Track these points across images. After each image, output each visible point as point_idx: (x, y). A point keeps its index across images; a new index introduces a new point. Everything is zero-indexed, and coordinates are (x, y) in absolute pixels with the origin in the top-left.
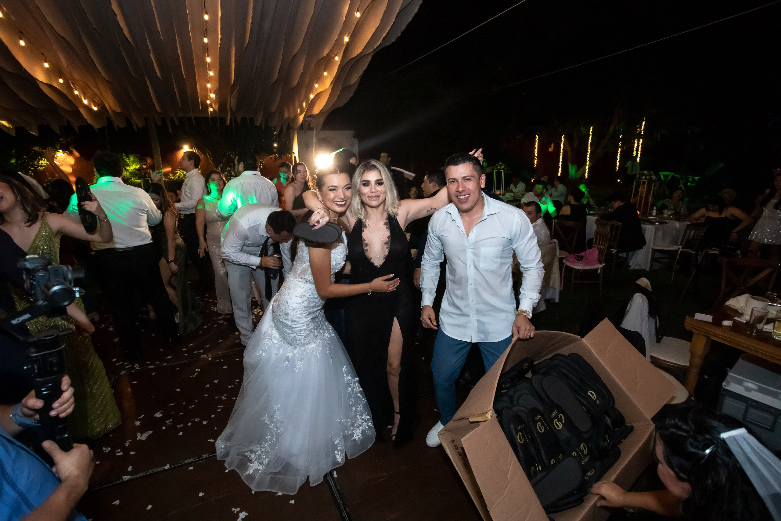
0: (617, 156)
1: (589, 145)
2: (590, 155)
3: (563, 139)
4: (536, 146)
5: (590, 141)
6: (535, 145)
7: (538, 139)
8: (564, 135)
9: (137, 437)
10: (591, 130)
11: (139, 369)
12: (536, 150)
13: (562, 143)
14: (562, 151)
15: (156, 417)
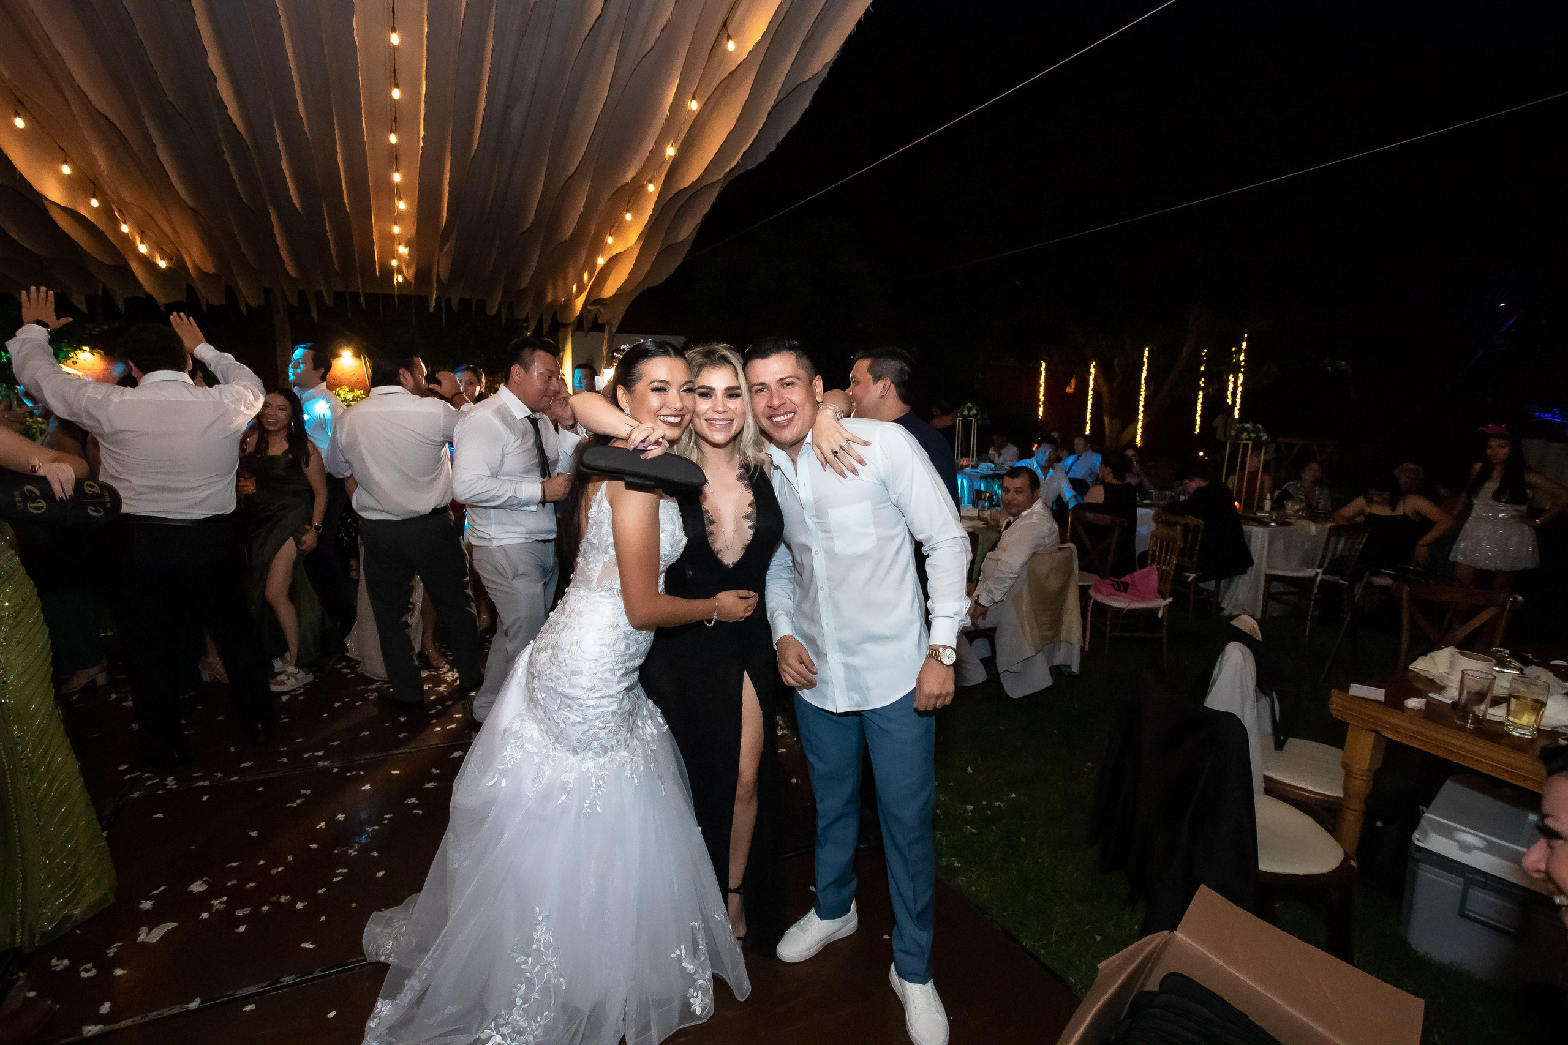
0: (1196, 405)
1: (1143, 381)
2: (1144, 402)
3: (1092, 370)
4: (1042, 381)
5: (1144, 375)
6: (1039, 379)
7: (1045, 369)
8: (1094, 363)
9: (139, 935)
10: (1146, 354)
11: (174, 787)
12: (1042, 389)
13: (1092, 377)
14: (1091, 392)
15: (192, 892)
